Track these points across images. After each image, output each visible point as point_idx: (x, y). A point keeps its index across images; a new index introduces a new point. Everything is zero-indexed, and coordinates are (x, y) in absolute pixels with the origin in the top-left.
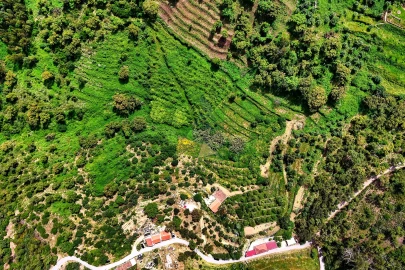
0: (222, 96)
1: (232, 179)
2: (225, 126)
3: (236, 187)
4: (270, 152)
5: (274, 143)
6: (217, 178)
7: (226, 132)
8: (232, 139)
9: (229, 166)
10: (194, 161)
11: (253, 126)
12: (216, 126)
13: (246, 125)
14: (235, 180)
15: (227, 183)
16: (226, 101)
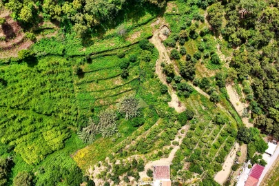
0: (69, 79)
1: (157, 144)
2: (101, 102)
3: (168, 147)
4: (165, 83)
5: (159, 72)
6: (142, 156)
7: (108, 105)
8: (119, 107)
9: (142, 134)
10: (106, 164)
11: (125, 77)
12: (93, 111)
13: (118, 82)
14: (161, 141)
15: (156, 152)
16: (76, 80)
